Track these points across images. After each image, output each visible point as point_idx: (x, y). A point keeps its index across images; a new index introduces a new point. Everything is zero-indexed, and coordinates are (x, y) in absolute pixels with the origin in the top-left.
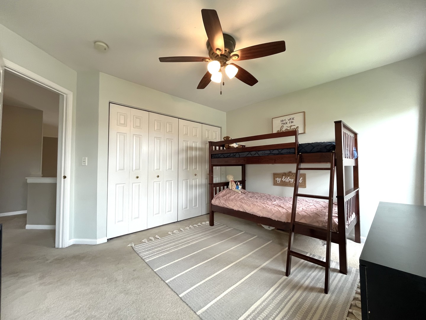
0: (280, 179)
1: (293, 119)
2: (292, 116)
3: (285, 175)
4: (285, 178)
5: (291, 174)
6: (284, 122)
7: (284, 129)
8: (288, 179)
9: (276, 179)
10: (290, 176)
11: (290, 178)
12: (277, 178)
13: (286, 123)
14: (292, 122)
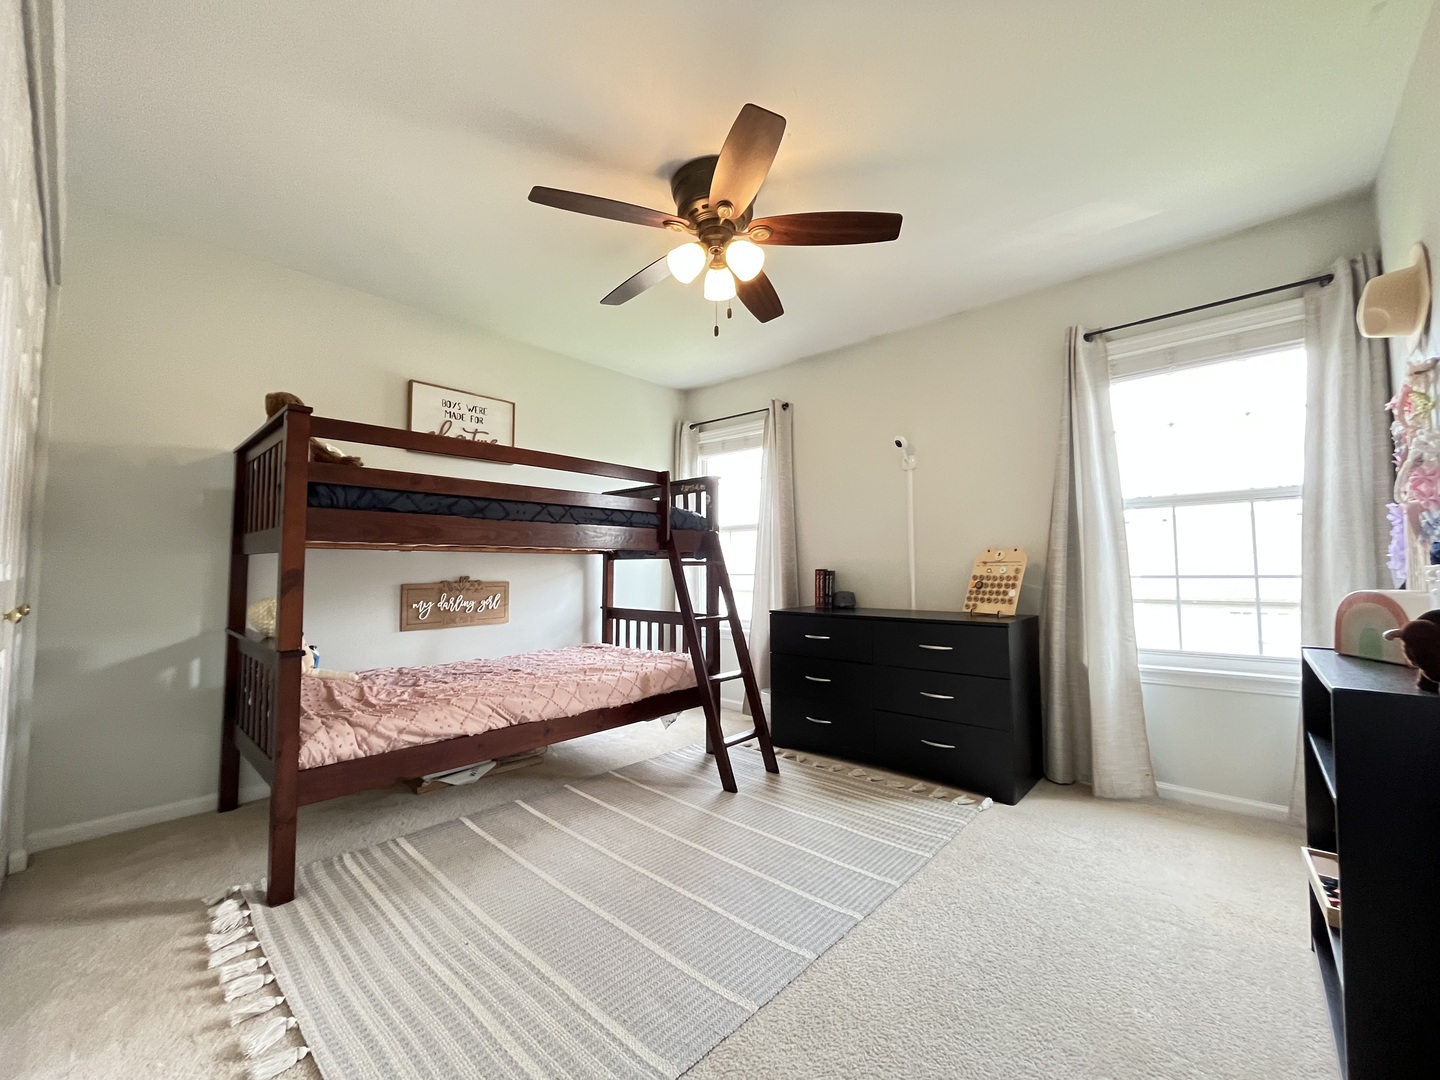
0: (431, 604)
1: (483, 411)
2: (480, 403)
3: (447, 589)
4: (448, 600)
5: (468, 585)
6: (455, 410)
7: (452, 434)
8: (458, 601)
9: (414, 606)
10: (464, 592)
11: (464, 600)
12: (418, 603)
13: (462, 417)
14: (479, 421)
